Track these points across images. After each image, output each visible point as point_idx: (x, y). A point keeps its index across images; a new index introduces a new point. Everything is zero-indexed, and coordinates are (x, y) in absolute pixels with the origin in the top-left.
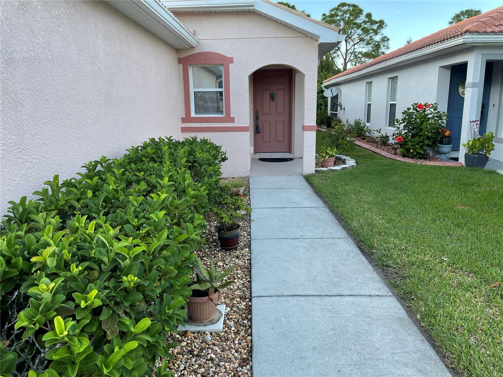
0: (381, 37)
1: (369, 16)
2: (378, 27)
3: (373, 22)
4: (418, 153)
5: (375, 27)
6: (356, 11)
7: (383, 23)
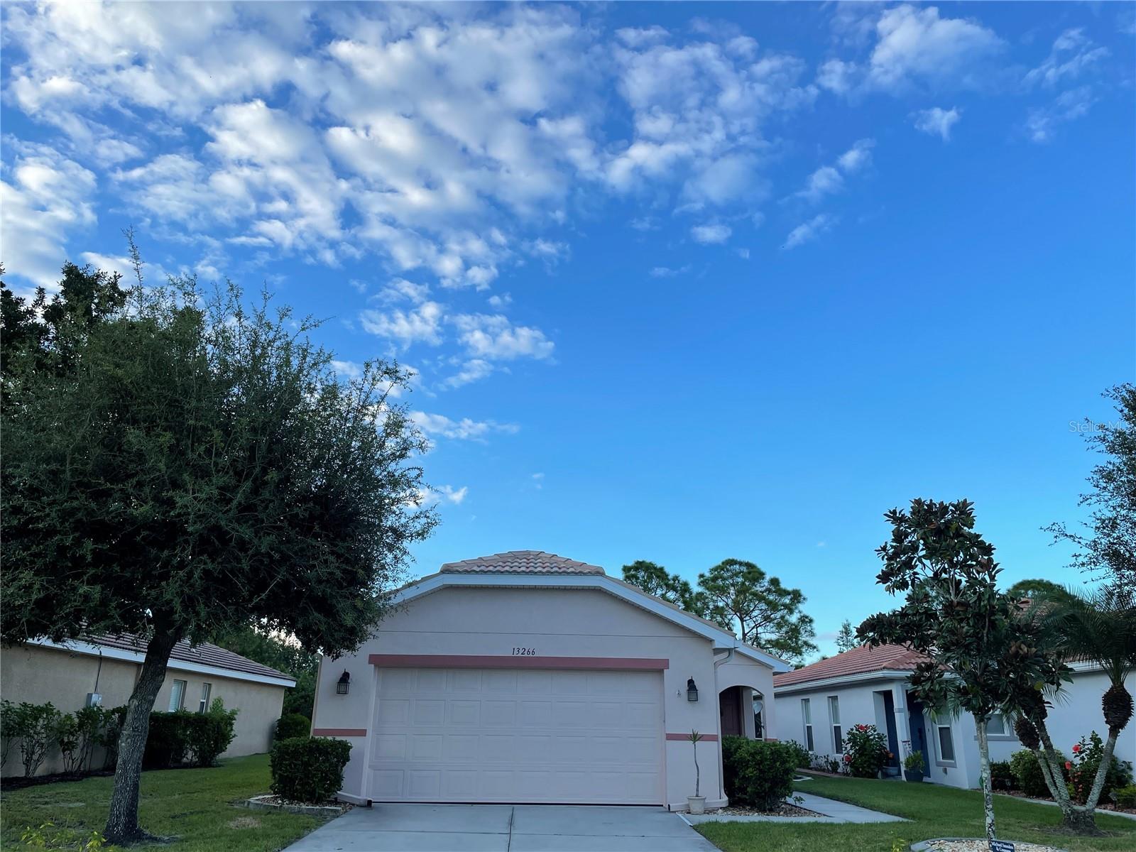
0: (798, 615)
1: (775, 582)
2: (791, 599)
3: (783, 593)
4: (867, 772)
5: (787, 600)
6: (754, 573)
7: (800, 595)
